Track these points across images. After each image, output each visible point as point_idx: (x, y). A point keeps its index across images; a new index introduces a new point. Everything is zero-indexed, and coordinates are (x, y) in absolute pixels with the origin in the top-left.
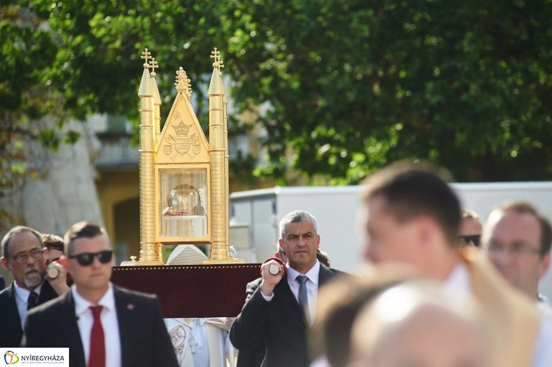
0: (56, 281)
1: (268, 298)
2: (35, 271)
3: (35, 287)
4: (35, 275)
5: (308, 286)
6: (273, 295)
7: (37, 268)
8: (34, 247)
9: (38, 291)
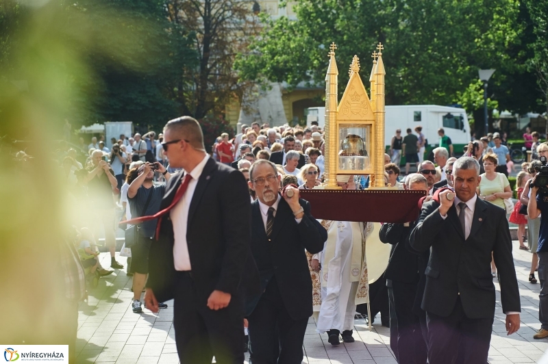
0: (292, 199)
1: (444, 218)
2: (271, 191)
3: (273, 202)
4: (270, 194)
5: (466, 211)
6: (447, 216)
7: (271, 188)
8: (269, 173)
9: (275, 206)
